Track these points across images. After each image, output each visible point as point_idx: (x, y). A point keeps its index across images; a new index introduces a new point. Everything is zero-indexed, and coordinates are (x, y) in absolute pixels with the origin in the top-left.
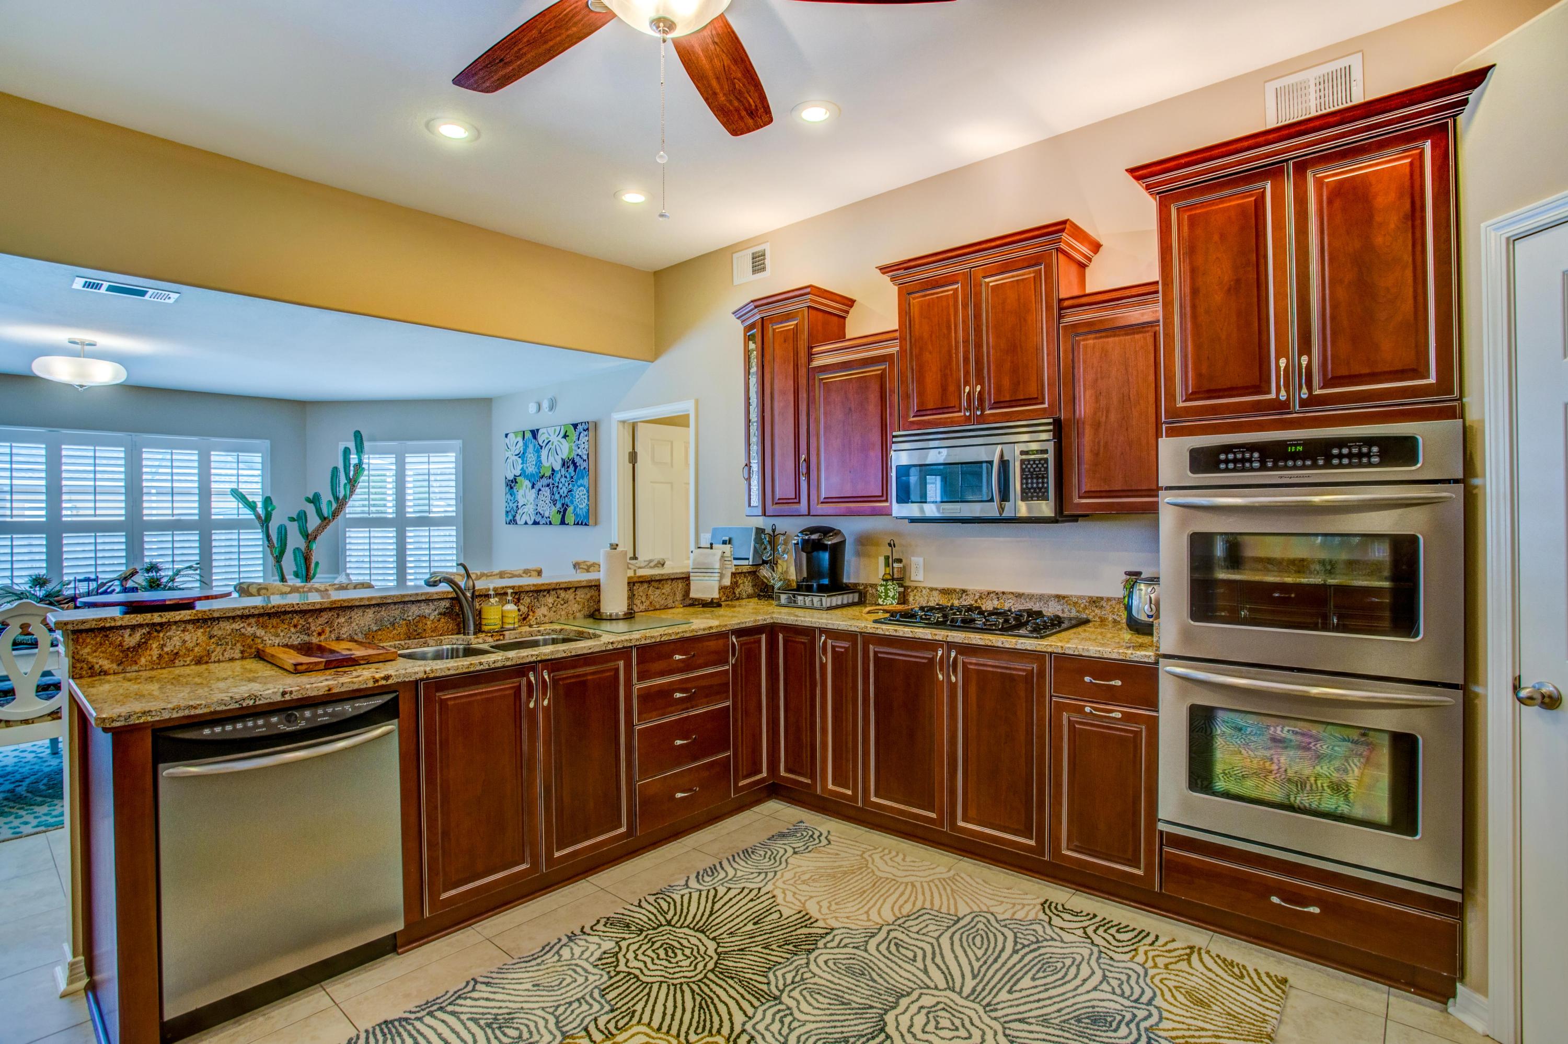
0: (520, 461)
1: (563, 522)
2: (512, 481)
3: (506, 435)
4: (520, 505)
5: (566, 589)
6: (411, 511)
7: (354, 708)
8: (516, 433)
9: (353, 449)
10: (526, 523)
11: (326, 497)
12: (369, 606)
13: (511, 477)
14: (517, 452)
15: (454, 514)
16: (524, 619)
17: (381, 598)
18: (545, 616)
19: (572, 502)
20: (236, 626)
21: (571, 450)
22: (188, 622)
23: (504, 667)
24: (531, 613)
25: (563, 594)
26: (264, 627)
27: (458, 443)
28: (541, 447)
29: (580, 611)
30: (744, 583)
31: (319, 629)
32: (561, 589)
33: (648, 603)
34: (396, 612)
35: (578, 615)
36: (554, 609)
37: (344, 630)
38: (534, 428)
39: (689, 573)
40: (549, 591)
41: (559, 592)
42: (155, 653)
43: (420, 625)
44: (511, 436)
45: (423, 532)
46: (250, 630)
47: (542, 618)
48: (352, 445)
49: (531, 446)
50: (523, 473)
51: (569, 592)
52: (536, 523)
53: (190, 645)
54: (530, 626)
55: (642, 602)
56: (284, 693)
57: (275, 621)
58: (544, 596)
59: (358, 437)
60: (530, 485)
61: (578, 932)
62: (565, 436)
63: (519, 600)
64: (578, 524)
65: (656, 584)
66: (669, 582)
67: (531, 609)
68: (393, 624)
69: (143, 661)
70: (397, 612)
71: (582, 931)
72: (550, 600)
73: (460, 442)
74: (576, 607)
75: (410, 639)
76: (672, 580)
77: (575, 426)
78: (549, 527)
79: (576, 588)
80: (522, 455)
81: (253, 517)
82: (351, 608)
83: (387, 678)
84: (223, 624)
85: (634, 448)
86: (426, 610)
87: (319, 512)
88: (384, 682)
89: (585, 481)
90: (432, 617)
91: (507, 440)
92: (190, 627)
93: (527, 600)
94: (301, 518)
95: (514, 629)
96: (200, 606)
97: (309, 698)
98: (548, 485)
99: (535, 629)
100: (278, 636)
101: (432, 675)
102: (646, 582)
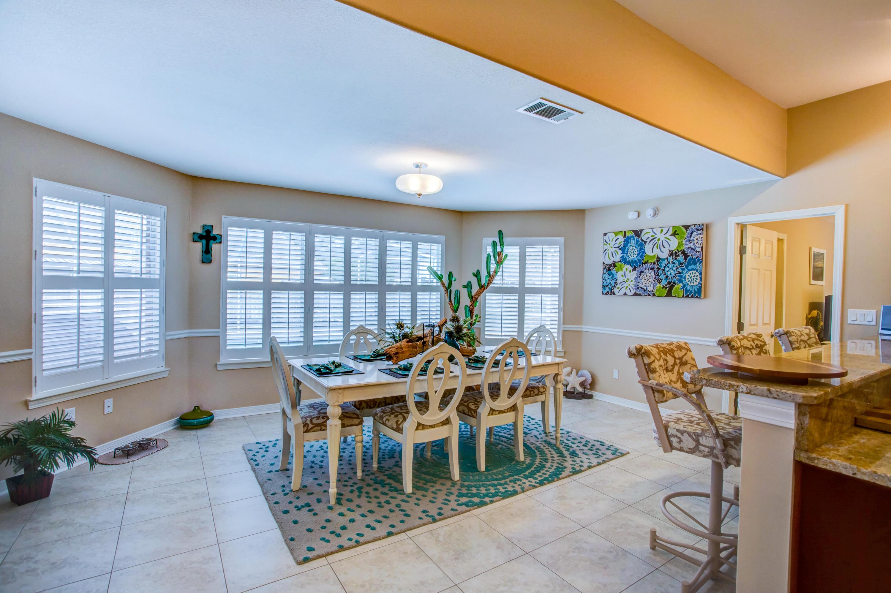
0: (620, 251)
1: (669, 294)
2: (611, 265)
3: (605, 235)
4: (618, 282)
6: (528, 283)
8: (616, 232)
9: (498, 243)
10: (625, 294)
11: (484, 273)
13: (609, 262)
14: (617, 245)
15: (558, 286)
19: (681, 281)
21: (680, 244)
27: (562, 240)
28: (645, 242)
38: (637, 228)
44: (610, 234)
45: (538, 297)
48: (497, 240)
49: (633, 242)
50: (623, 260)
52: (636, 294)
59: (500, 233)
60: (631, 268)
62: (674, 234)
64: (688, 296)
73: (563, 238)
77: (687, 227)
78: (651, 298)
80: (622, 248)
81: (439, 284)
85: (742, 243)
87: (479, 281)
89: (698, 267)
91: (606, 238)
94: (469, 286)
98: (652, 269)
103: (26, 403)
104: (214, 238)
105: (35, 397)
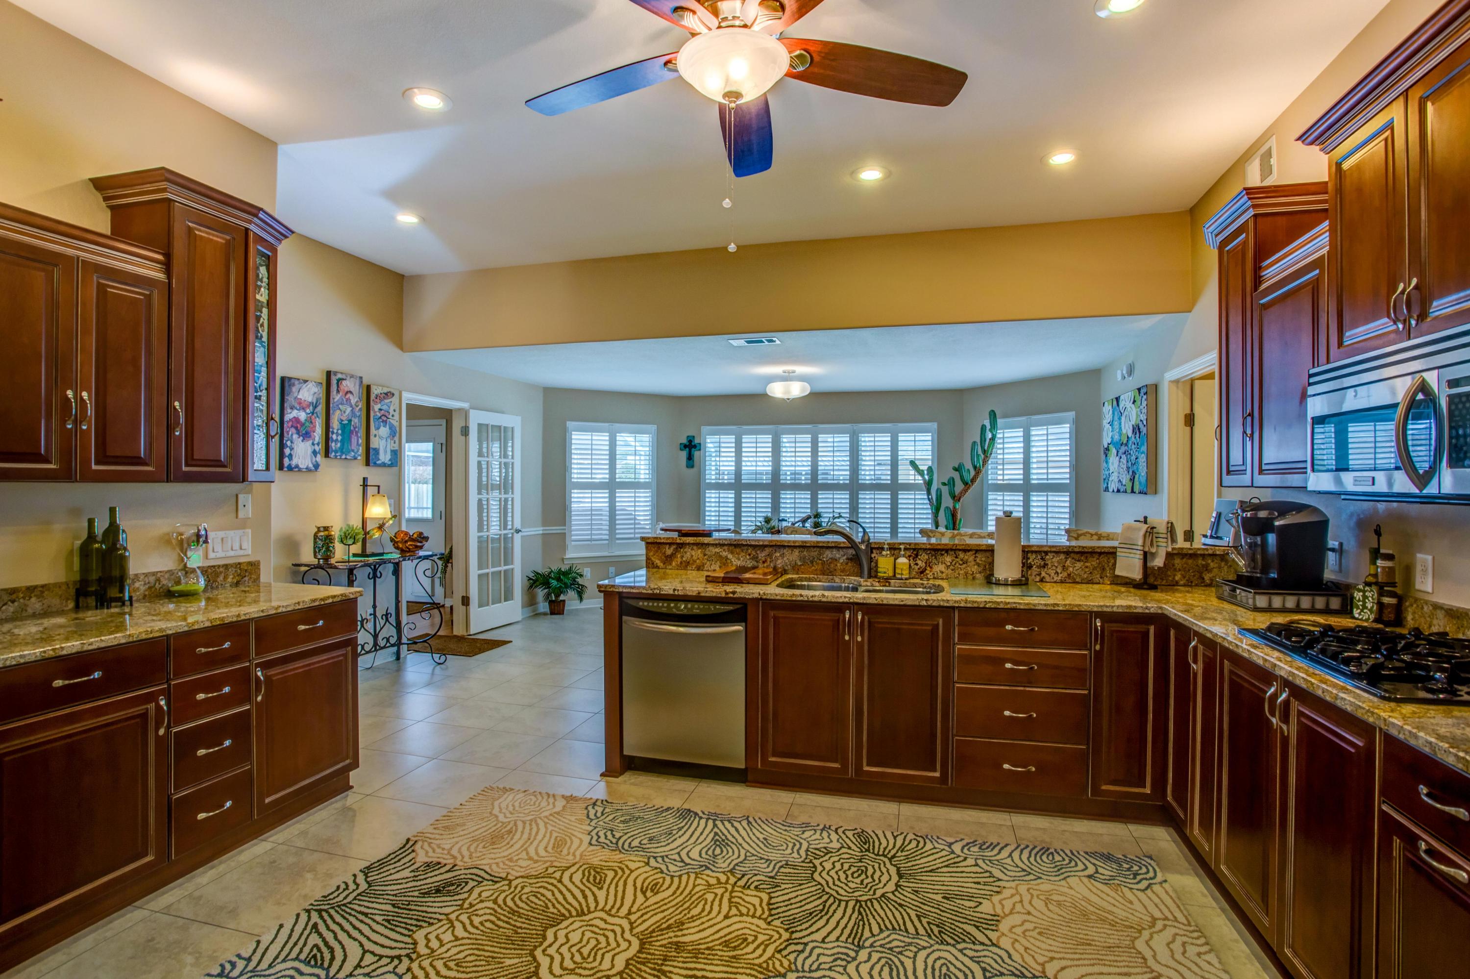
0: (1111, 428)
1: (1133, 492)
2: (1107, 449)
3: (1104, 404)
4: (1111, 473)
5: (965, 551)
7: (715, 608)
8: (1109, 401)
10: (1113, 491)
11: (968, 466)
12: (795, 547)
13: (1106, 445)
14: (1110, 420)
15: (1068, 481)
16: (922, 572)
17: (803, 542)
18: (942, 572)
19: (1138, 469)
20: (717, 550)
21: (1137, 415)
22: (693, 544)
23: (820, 601)
24: (928, 568)
25: (962, 555)
26: (732, 553)
28: (1122, 414)
29: (980, 573)
30: (1220, 567)
31: (763, 559)
32: (960, 550)
33: (1065, 574)
34: (814, 553)
35: (978, 576)
36: (952, 567)
37: (779, 562)
38: (1118, 395)
39: (1115, 548)
40: (947, 551)
41: (957, 552)
42: (679, 560)
43: (832, 566)
44: (1106, 405)
45: (1044, 497)
46: (724, 554)
47: (940, 574)
49: (1116, 414)
50: (1112, 441)
51: (968, 554)
52: (1118, 491)
53: (695, 558)
54: (928, 579)
55: (1057, 573)
56: (674, 590)
57: (738, 550)
58: (942, 555)
59: (992, 415)
60: (1116, 453)
61: (833, 828)
62: (1134, 402)
63: (917, 555)
64: (1141, 492)
65: (1077, 557)
66: (1097, 556)
67: (929, 564)
68: (812, 562)
69: (674, 564)
70: (816, 553)
71: (837, 829)
72: (948, 559)
73: (1074, 413)
74: (975, 569)
75: (824, 574)
76: (1100, 554)
77: (1139, 390)
79: (977, 551)
80: (1112, 423)
81: (922, 482)
82: (784, 547)
83: (734, 593)
84: (711, 548)
85: (1192, 410)
86: (837, 554)
88: (731, 595)
89: (1145, 448)
90: (841, 561)
91: (1104, 409)
92: (695, 547)
93: (924, 556)
94: (951, 483)
95: (901, 579)
96: (716, 535)
97: (687, 596)
98: (1125, 453)
99: (931, 582)
100: (739, 559)
101: (764, 597)
102: (1064, 552)
103: (563, 560)
104: (695, 446)
105: (567, 556)
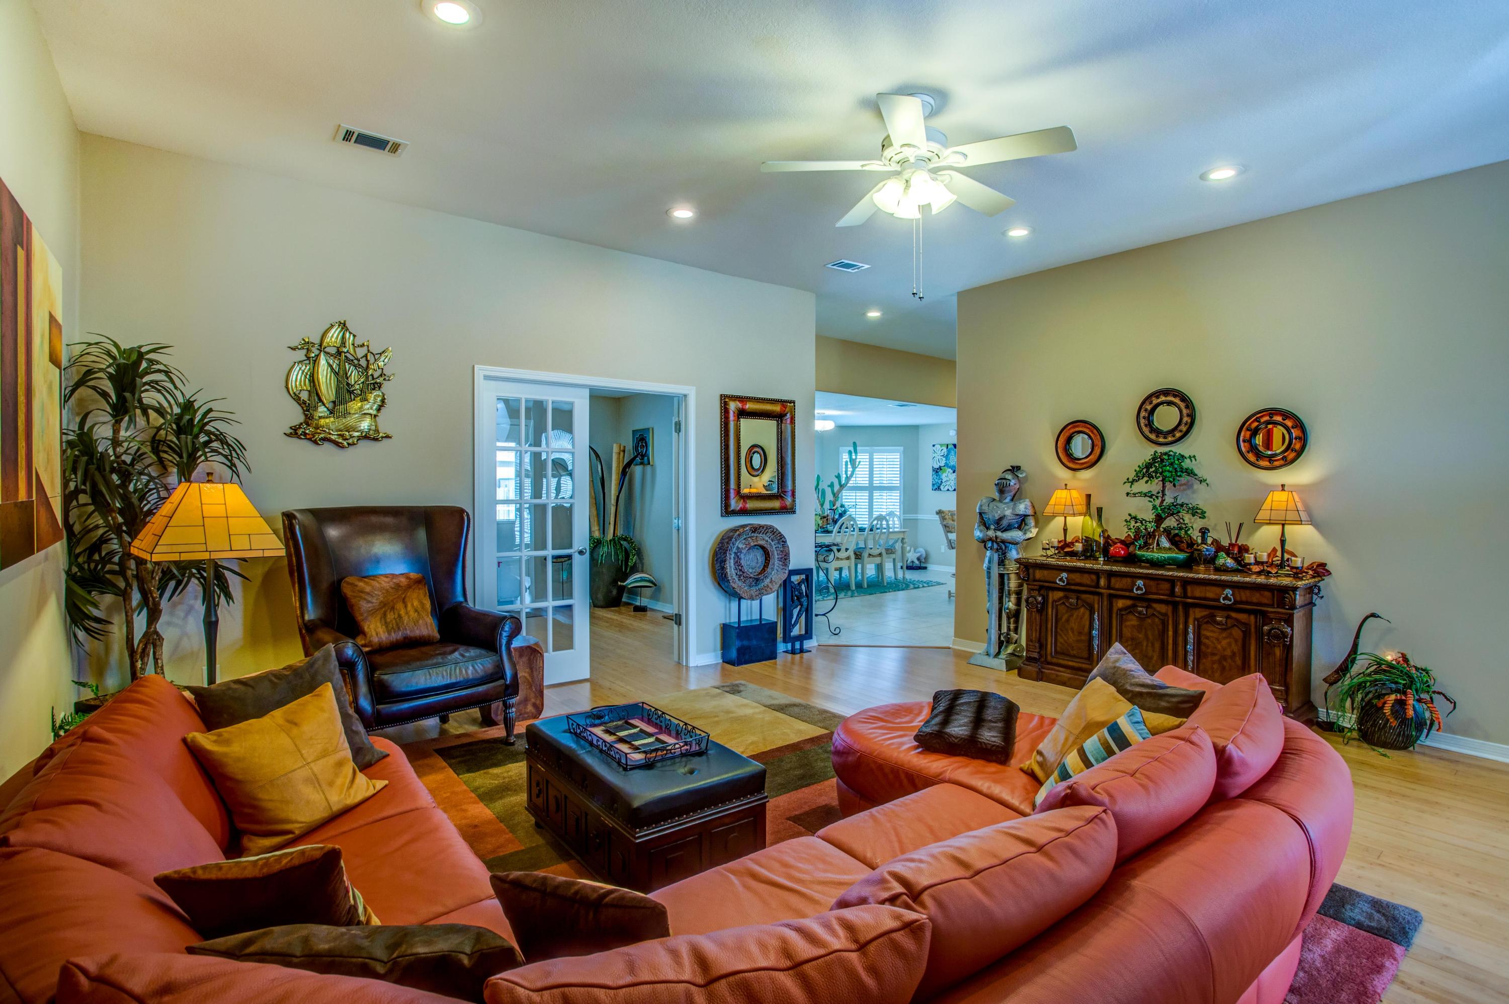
0: (944, 459)
2: (938, 469)
3: (934, 446)
6: (876, 483)
8: (941, 445)
9: (853, 452)
10: (948, 490)
13: (937, 466)
14: (942, 454)
15: (899, 485)
27: (901, 449)
44: (938, 447)
45: (884, 493)
50: (946, 465)
59: (855, 445)
60: (952, 471)
80: (947, 457)
87: (840, 482)
91: (934, 448)
